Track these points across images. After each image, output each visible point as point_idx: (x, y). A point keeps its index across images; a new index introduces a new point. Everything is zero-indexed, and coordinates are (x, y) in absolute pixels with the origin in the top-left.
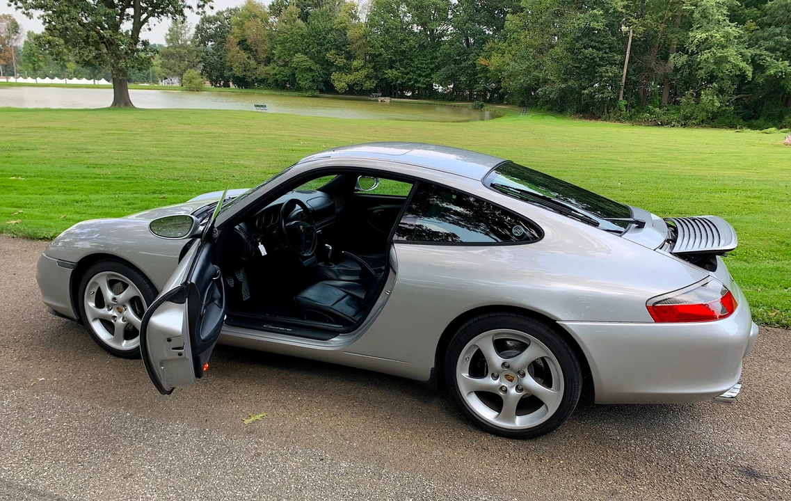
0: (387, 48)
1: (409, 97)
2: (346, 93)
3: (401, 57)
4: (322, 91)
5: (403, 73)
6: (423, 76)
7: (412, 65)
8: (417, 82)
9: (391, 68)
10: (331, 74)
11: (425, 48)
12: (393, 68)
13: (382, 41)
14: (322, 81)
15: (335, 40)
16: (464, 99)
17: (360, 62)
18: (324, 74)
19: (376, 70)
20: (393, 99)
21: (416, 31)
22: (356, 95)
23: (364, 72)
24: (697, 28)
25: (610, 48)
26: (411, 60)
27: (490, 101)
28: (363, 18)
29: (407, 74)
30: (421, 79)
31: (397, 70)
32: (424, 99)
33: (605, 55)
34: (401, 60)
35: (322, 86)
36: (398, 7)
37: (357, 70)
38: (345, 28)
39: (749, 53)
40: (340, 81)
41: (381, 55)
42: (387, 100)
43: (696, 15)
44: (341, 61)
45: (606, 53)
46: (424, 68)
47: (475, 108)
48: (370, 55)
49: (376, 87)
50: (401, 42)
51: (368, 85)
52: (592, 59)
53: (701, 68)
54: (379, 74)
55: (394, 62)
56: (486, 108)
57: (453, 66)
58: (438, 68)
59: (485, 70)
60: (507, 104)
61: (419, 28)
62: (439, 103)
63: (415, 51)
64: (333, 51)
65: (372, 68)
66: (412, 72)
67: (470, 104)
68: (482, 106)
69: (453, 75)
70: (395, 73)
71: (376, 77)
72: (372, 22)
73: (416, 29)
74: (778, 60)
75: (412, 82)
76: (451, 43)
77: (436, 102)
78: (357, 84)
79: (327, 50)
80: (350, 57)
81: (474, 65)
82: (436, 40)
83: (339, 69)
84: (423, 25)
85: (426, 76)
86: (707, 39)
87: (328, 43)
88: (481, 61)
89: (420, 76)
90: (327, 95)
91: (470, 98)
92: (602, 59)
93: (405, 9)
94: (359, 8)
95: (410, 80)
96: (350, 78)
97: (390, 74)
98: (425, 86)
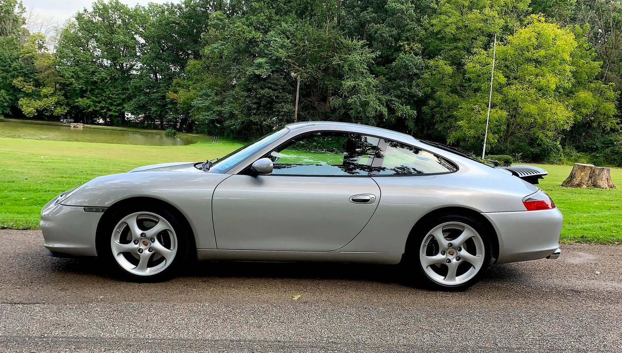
0: (78, 78)
1: (101, 124)
2: (35, 118)
3: (93, 87)
4: (7, 116)
5: (96, 102)
6: (115, 106)
7: (104, 94)
8: (110, 110)
9: (82, 97)
10: (18, 100)
11: (116, 80)
12: (85, 97)
13: (73, 72)
14: (8, 107)
15: (22, 68)
16: (156, 127)
17: (49, 89)
18: (10, 99)
19: (67, 98)
20: (86, 125)
21: (106, 64)
22: (45, 120)
23: (54, 99)
24: (347, 78)
25: (282, 89)
26: (103, 90)
27: (180, 130)
28: (51, 50)
29: (100, 102)
30: (113, 108)
31: (88, 99)
32: (118, 126)
33: (279, 94)
34: (92, 90)
35: (8, 111)
36: (88, 42)
37: (46, 96)
38: (32, 57)
39: (384, 98)
40: (28, 106)
41: (71, 84)
42: (80, 126)
43: (346, 68)
44: (29, 88)
45: (280, 92)
46: (115, 98)
47: (168, 135)
48: (61, 84)
49: (67, 114)
50: (93, 73)
51: (59, 111)
52: (269, 97)
53: (351, 109)
54: (71, 102)
55: (85, 91)
56: (178, 135)
57: (142, 97)
58: (130, 98)
59: (174, 102)
60: (197, 133)
61: (109, 62)
62: (132, 130)
63: (107, 82)
64: (20, 78)
65: (63, 95)
66: (104, 100)
67: (163, 132)
68: (175, 134)
69: (144, 105)
70: (88, 101)
71: (68, 105)
72: (61, 54)
73: (107, 63)
74: (403, 105)
75: (105, 110)
76: (141, 77)
77: (129, 129)
78: (47, 110)
79: (13, 77)
80: (38, 84)
81: (164, 97)
82: (125, 74)
83: (27, 95)
84: (114, 59)
85: (118, 105)
86: (355, 86)
87: (14, 70)
88: (170, 95)
89: (112, 105)
90: (14, 120)
91: (163, 128)
92: (277, 97)
93: (95, 44)
94: (47, 39)
95: (102, 108)
96: (39, 104)
97: (82, 102)
98: (117, 114)
